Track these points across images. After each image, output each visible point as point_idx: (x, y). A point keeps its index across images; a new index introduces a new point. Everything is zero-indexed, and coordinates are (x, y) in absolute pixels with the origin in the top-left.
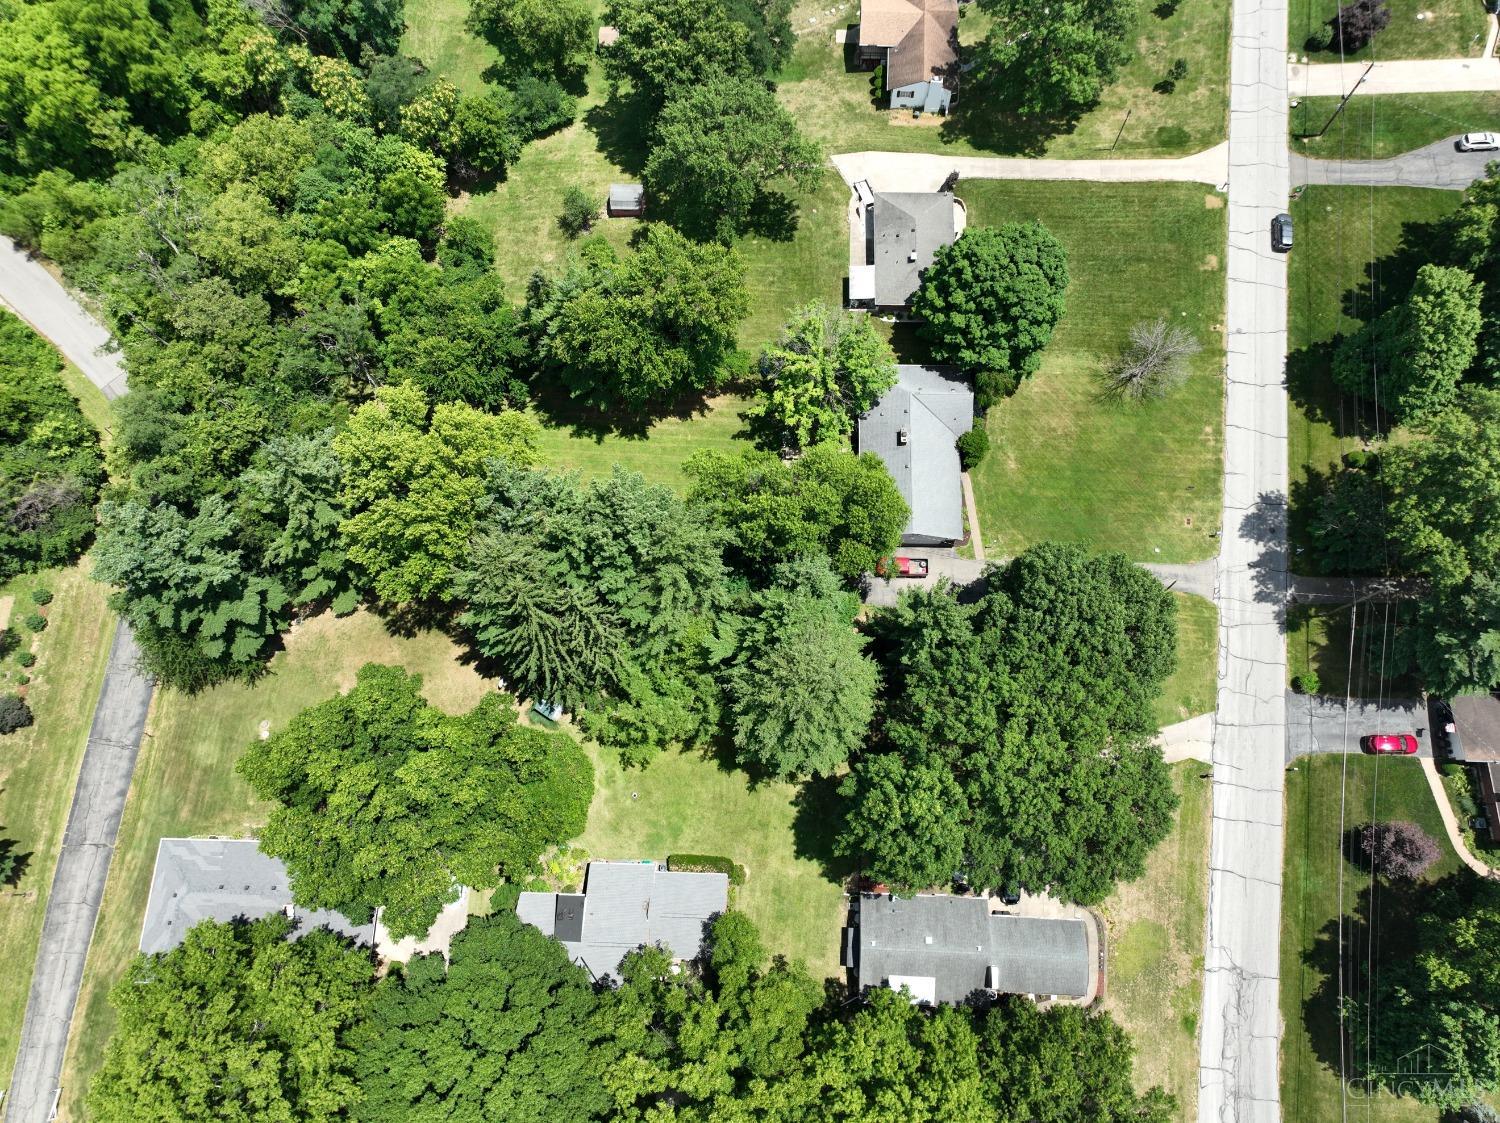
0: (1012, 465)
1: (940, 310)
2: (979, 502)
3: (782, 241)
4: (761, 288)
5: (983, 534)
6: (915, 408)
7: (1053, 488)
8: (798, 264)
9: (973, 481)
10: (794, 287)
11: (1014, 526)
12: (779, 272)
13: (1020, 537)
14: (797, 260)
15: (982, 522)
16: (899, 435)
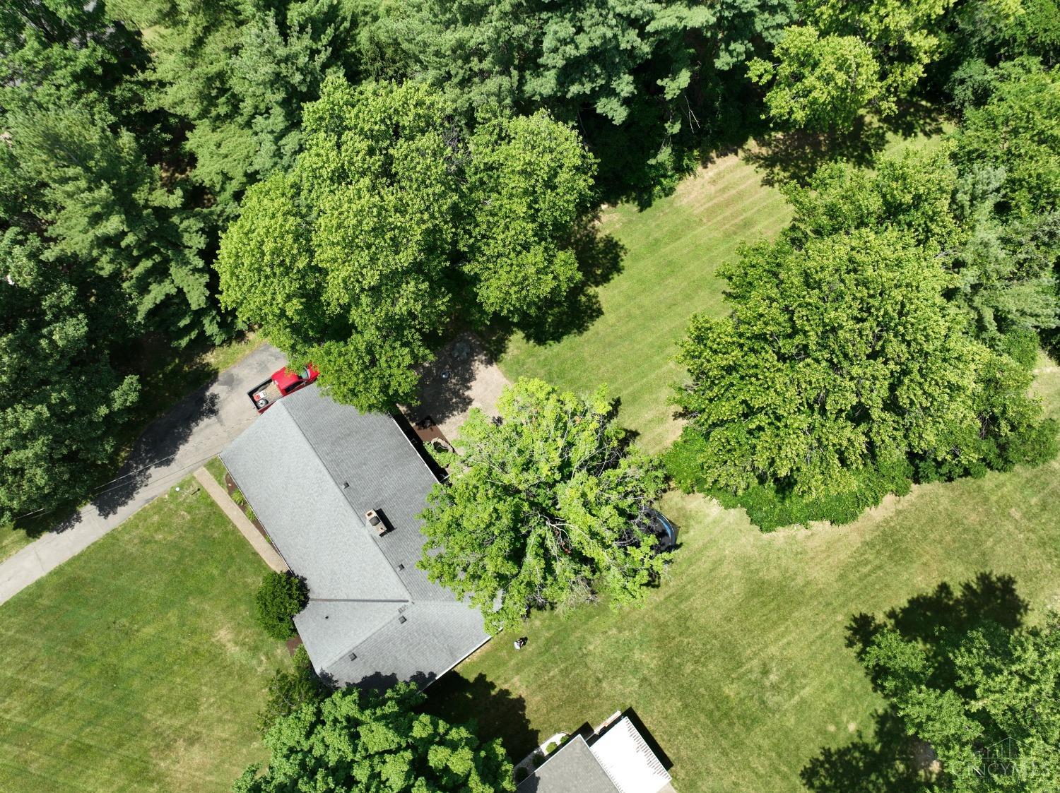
0: (224, 634)
1: (428, 742)
2: (242, 544)
3: (815, 762)
4: (773, 650)
5: (213, 504)
6: (392, 585)
7: (148, 643)
8: (757, 737)
9: (266, 568)
10: (730, 690)
11: (175, 546)
12: (772, 699)
13: (159, 537)
14: (766, 744)
15: (222, 519)
16: (390, 528)
